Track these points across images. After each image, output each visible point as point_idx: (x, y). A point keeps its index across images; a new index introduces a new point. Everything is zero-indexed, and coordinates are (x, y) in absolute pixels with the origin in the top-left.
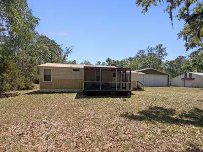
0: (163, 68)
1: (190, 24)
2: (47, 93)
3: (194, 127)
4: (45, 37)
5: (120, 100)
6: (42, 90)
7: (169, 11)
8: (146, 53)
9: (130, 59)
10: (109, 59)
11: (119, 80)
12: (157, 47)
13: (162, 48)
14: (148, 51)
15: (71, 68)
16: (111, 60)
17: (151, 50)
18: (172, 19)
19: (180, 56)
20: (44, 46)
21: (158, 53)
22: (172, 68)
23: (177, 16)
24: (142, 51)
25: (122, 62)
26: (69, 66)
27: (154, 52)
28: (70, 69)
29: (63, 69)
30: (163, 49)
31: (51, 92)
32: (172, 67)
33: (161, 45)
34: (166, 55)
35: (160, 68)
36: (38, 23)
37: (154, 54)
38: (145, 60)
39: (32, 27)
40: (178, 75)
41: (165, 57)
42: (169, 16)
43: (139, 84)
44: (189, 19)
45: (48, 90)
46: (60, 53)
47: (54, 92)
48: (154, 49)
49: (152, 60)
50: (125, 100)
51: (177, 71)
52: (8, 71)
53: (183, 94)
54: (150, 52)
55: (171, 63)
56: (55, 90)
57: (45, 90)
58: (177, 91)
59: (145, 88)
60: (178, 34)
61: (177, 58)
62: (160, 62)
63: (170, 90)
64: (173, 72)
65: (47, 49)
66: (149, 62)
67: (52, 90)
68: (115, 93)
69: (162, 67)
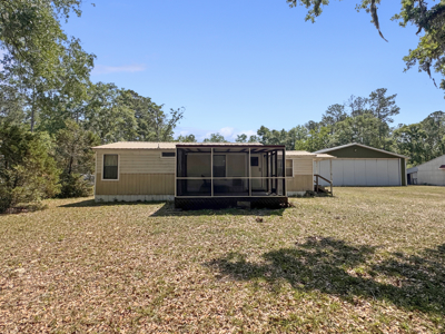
0: (390, 143)
1: (430, 31)
2: (109, 203)
3: (391, 309)
4: (132, 92)
5: (248, 222)
6: (99, 197)
7: (369, 6)
8: (348, 111)
9: (312, 126)
10: (262, 128)
11: (264, 173)
12: (373, 95)
13: (386, 95)
14: (352, 105)
15: (158, 149)
16: (267, 130)
17: (359, 102)
18: (377, 24)
19: (436, 113)
20: (126, 109)
21: (375, 108)
22: (415, 142)
23: (397, 17)
24: (338, 107)
25: (292, 132)
26: (153, 145)
27: (367, 107)
28: (156, 153)
29: (143, 153)
30: (389, 98)
31: (116, 202)
32: (417, 139)
33: (384, 91)
34: (396, 111)
35: (383, 143)
36: (92, 64)
37: (366, 112)
38: (343, 127)
39: (83, 73)
40: (433, 158)
41: (394, 117)
42: (372, 19)
43: (321, 182)
44: (427, 20)
45: (111, 198)
46: (160, 121)
47: (123, 202)
48: (366, 101)
49: (363, 125)
50: (261, 221)
51: (430, 149)
52: (25, 160)
53: (435, 203)
54: (356, 108)
55: (413, 131)
56: (126, 198)
57: (105, 198)
58: (421, 196)
59: (335, 191)
60: (405, 58)
61: (429, 118)
62: (384, 130)
63: (404, 195)
64: (419, 150)
65: (132, 114)
66: (355, 130)
67: (119, 198)
68: (248, 204)
69: (387, 139)
